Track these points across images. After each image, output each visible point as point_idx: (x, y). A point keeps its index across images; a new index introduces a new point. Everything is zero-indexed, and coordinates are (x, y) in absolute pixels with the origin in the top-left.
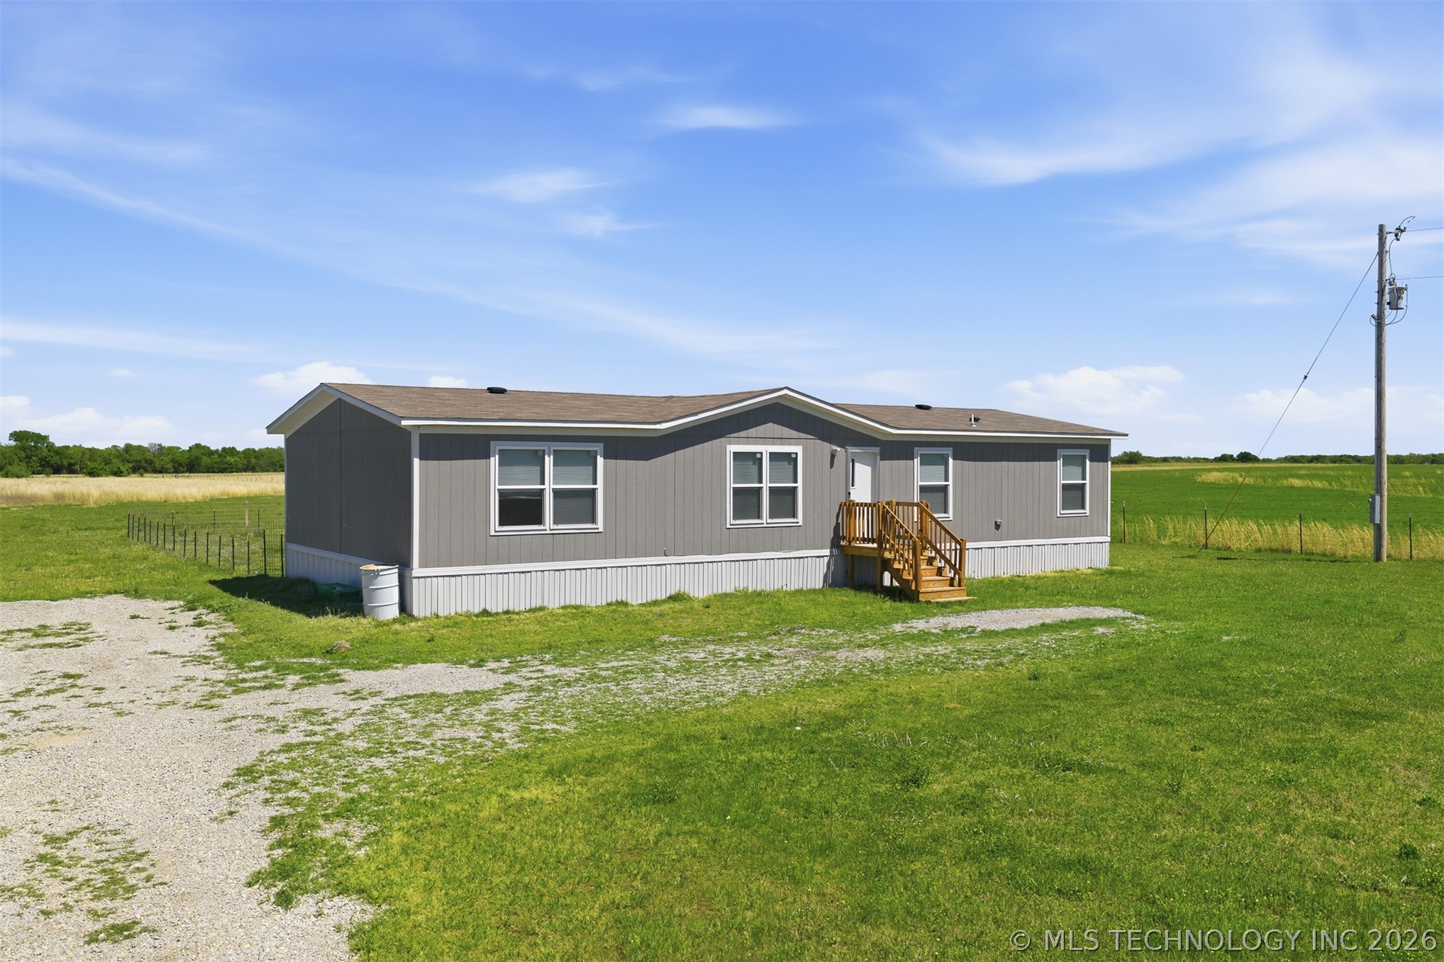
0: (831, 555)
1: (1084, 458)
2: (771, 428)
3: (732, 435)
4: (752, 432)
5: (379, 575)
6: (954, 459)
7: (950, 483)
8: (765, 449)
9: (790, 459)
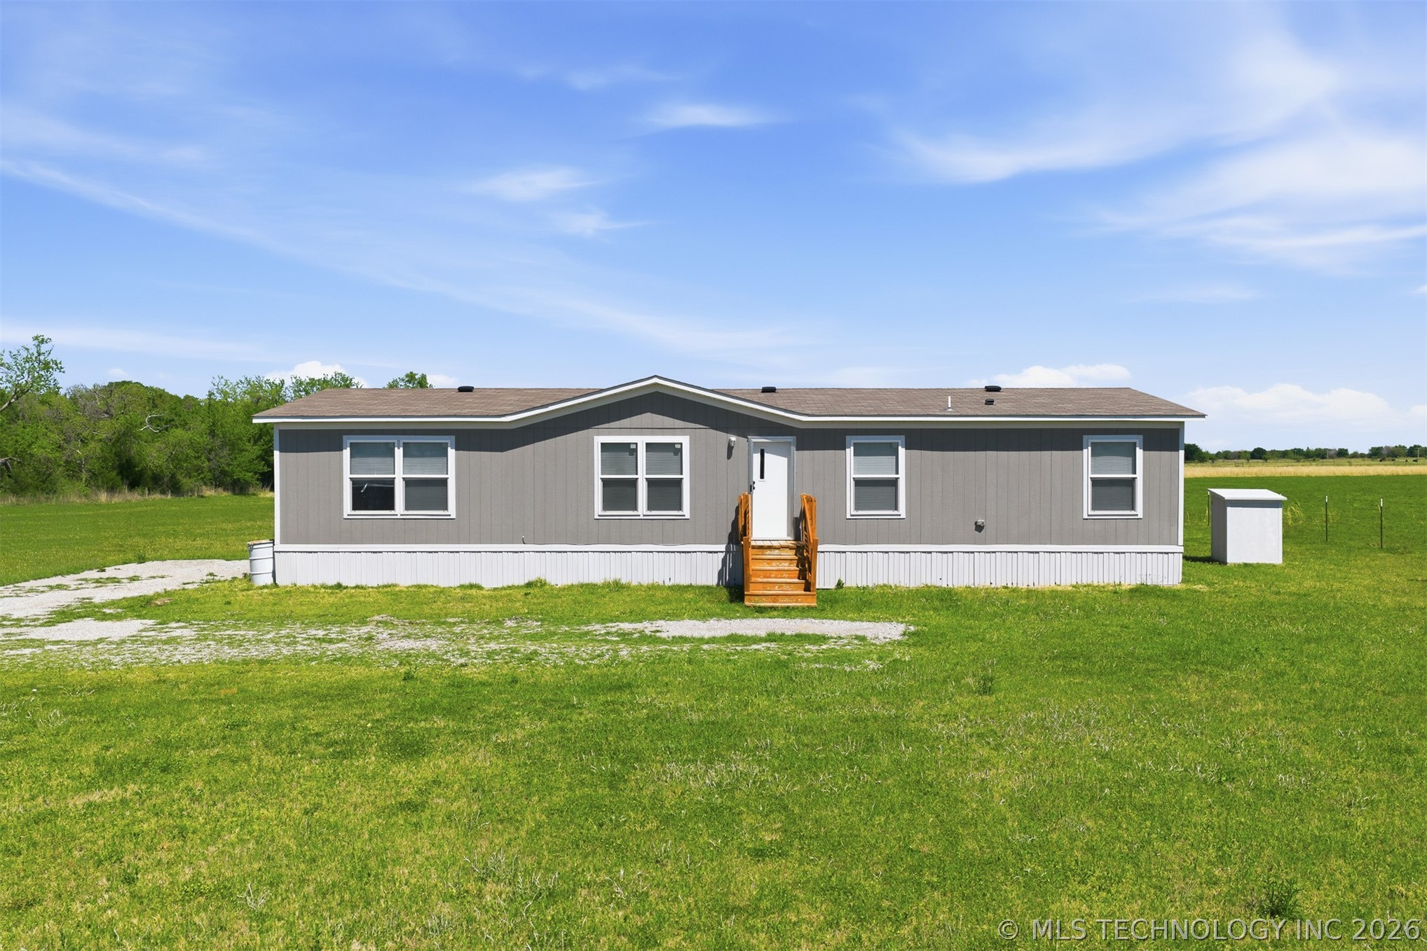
0: (728, 551)
1: (1134, 445)
2: (648, 418)
3: (600, 426)
4: (625, 422)
5: (252, 549)
6: (907, 447)
7: (902, 476)
8: (641, 441)
9: (675, 450)
